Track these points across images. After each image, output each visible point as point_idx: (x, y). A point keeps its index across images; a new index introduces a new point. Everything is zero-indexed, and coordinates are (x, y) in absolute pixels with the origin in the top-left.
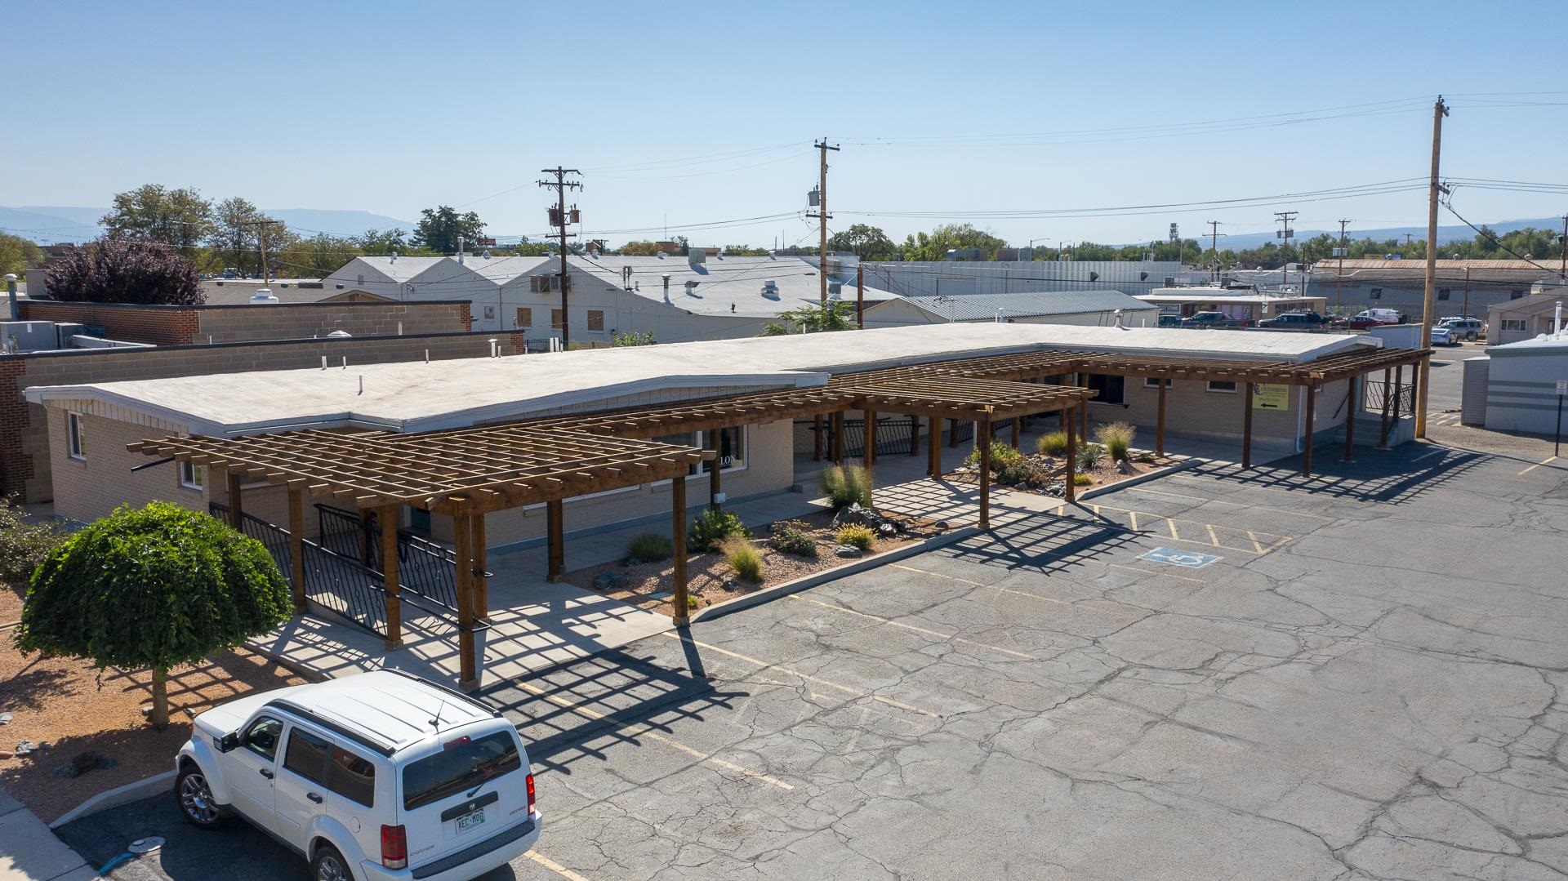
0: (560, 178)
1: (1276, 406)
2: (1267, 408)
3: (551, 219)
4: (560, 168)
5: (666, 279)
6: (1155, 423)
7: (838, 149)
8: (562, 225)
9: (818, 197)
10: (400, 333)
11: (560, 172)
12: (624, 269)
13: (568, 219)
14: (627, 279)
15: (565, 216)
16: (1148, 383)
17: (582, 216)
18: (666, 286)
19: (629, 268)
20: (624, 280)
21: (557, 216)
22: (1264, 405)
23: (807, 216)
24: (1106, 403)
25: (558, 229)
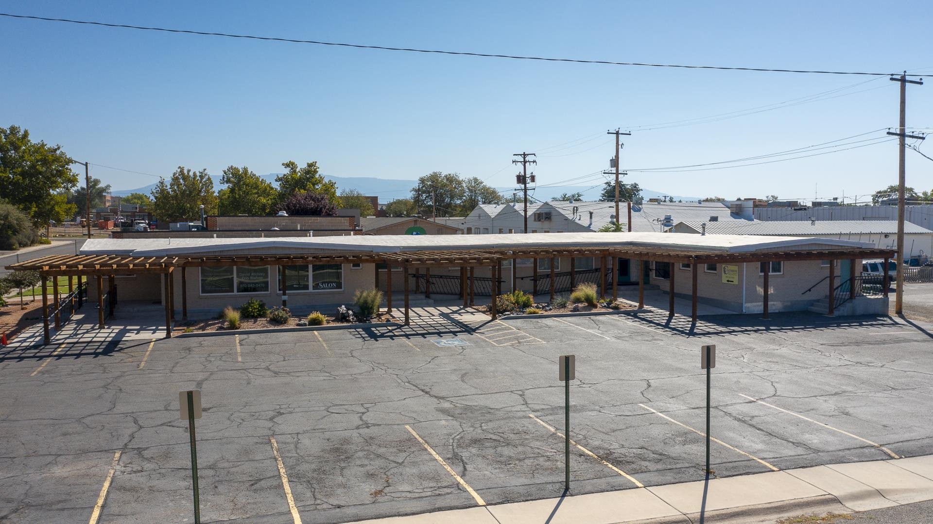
0: (524, 158)
1: (733, 282)
2: (729, 282)
3: (517, 181)
4: (524, 153)
5: (591, 213)
6: (691, 293)
7: (630, 134)
8: (525, 183)
9: (615, 163)
10: (299, 229)
11: (525, 155)
12: (574, 208)
13: (528, 180)
14: (575, 214)
15: (527, 179)
16: (683, 267)
17: (536, 179)
18: (591, 217)
19: (577, 207)
20: (574, 214)
21: (521, 179)
22: (728, 281)
23: (604, 173)
24: (663, 279)
25: (523, 186)
